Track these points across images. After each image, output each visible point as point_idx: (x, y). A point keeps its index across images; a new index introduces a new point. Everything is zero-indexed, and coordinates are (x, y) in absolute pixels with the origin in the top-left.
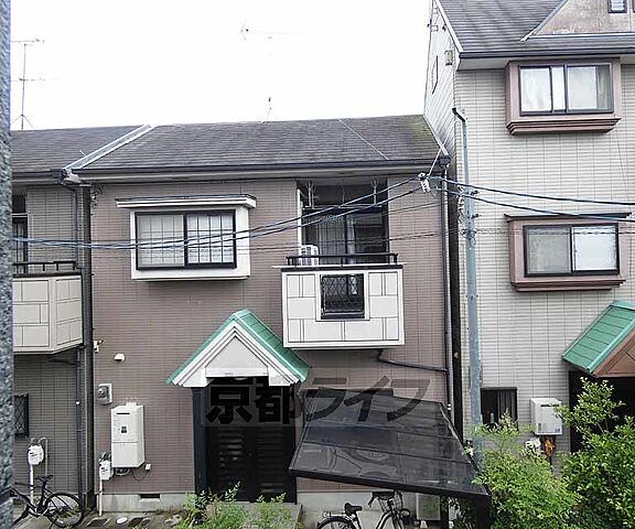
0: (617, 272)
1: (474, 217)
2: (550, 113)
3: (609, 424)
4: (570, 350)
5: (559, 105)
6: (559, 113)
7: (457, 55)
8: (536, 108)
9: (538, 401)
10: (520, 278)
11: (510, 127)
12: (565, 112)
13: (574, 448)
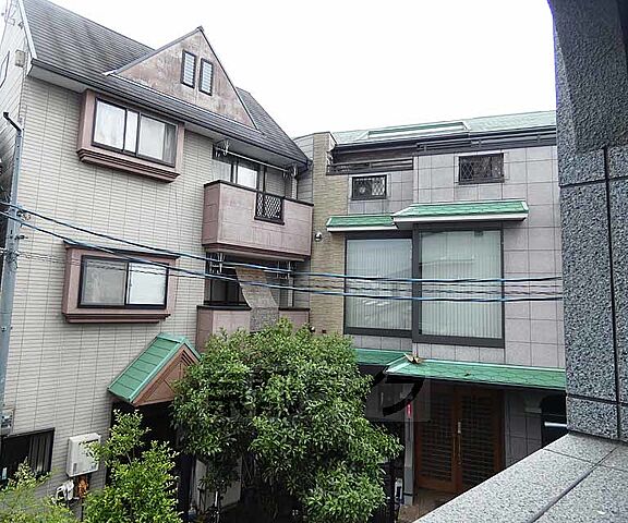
0: (164, 307)
1: (18, 238)
2: (121, 152)
3: (136, 452)
4: (116, 382)
5: (130, 147)
6: (128, 154)
7: (30, 60)
8: (108, 143)
9: (75, 440)
10: (72, 309)
11: (81, 153)
12: (135, 155)
13: (108, 482)
